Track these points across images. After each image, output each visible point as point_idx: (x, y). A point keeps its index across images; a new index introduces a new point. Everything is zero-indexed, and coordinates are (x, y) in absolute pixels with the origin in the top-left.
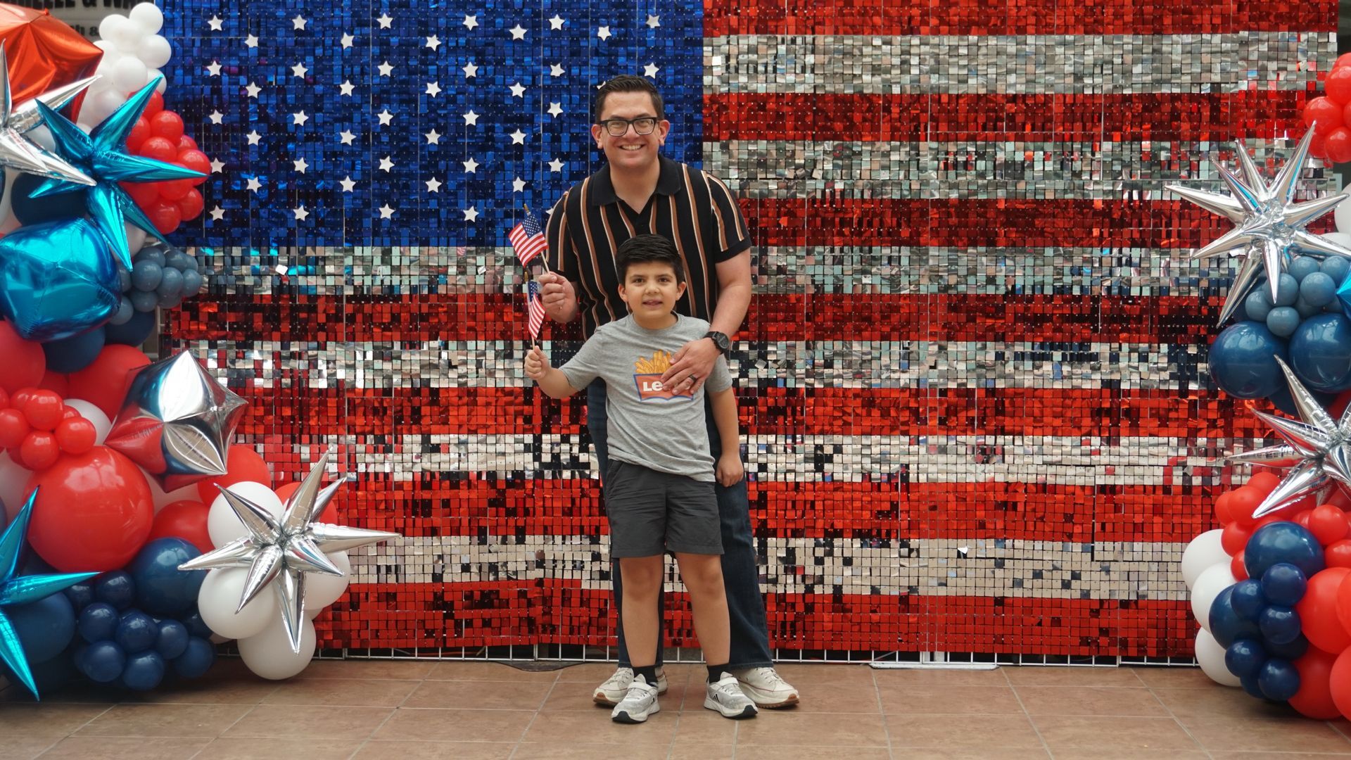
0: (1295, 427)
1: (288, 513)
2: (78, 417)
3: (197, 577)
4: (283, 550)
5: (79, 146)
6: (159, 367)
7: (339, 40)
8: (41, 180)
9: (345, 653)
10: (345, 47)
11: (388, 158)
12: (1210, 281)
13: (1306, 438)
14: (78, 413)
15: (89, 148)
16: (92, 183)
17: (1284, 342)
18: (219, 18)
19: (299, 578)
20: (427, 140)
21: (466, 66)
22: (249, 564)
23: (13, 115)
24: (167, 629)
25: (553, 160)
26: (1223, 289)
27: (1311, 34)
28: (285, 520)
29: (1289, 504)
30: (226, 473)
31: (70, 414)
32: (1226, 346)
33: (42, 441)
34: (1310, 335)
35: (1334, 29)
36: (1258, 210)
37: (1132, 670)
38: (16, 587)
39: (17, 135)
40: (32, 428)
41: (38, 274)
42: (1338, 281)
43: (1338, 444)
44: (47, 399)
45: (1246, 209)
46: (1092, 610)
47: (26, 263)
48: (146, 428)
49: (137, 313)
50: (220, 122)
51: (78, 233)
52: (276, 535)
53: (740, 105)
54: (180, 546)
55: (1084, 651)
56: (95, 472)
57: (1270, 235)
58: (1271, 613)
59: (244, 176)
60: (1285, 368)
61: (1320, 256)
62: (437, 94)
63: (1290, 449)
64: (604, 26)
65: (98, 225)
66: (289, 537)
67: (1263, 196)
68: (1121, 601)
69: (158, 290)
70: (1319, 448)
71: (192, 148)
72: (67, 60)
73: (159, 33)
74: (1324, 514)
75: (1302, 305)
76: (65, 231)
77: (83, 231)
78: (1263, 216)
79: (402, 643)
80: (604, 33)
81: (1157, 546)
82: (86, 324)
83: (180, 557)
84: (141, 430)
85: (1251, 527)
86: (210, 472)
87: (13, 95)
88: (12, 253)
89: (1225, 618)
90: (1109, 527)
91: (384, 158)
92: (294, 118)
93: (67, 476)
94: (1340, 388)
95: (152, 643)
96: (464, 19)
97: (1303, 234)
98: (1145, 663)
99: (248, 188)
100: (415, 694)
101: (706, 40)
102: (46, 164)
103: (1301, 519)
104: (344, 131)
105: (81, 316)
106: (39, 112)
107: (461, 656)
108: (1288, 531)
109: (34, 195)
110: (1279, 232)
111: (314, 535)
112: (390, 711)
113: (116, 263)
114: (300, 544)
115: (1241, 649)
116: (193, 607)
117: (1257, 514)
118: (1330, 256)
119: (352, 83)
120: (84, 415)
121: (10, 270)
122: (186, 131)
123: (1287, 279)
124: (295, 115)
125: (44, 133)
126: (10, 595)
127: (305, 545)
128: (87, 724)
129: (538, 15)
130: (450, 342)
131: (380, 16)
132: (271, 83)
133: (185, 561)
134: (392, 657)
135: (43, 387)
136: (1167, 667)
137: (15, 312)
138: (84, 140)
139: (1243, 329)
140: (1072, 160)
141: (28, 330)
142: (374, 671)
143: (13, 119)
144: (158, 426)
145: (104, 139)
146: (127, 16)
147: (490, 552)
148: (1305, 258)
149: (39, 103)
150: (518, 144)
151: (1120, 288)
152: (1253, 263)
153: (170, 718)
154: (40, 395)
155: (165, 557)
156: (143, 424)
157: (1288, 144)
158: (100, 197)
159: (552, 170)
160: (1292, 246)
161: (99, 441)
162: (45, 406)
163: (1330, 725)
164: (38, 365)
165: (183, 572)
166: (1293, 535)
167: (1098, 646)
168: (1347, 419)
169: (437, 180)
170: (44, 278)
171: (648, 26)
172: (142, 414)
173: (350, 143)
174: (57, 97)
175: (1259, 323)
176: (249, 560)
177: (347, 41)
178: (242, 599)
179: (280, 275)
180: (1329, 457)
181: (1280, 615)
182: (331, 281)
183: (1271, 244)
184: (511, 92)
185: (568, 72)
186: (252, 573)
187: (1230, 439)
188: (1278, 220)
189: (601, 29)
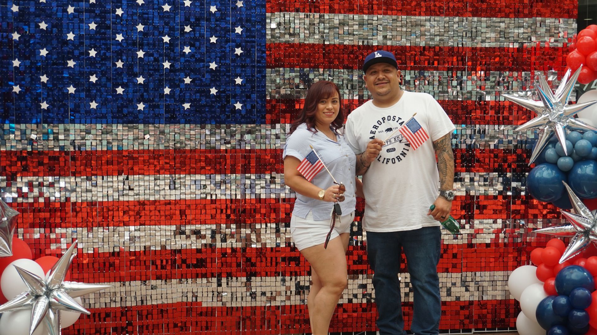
0: (577, 217)
1: (51, 277)
4: (49, 298)
7: (66, 9)
10: (69, 13)
11: (95, 75)
12: (518, 141)
13: (583, 224)
17: (567, 174)
19: (58, 313)
20: (116, 65)
21: (138, 25)
22: (31, 308)
25: (186, 78)
27: (565, 19)
28: (49, 281)
29: (574, 256)
30: (11, 255)
34: (579, 171)
35: (573, 17)
36: (552, 108)
43: (595, 225)
45: (547, 107)
46: (461, 306)
52: (44, 289)
53: (285, 49)
55: (457, 327)
57: (558, 121)
58: (575, 313)
59: (10, 83)
60: (567, 187)
61: (582, 131)
62: (122, 40)
63: (569, 227)
64: (214, 5)
66: (51, 290)
67: (554, 101)
70: (587, 228)
74: (594, 261)
75: (575, 156)
78: (554, 111)
80: (213, 9)
81: (492, 273)
89: (547, 314)
91: (92, 75)
92: (40, 52)
94: (593, 197)
97: (573, 120)
98: (486, 331)
99: (13, 91)
101: (267, 15)
103: (579, 263)
104: (70, 60)
108: (576, 270)
110: (560, 119)
111: (64, 288)
114: (58, 295)
115: (557, 331)
118: (587, 131)
119: (74, 33)
123: (568, 142)
124: (41, 50)
127: (62, 296)
130: (130, 176)
132: (26, 32)
136: (496, 332)
139: (544, 167)
140: (452, 80)
147: (152, 289)
148: (574, 132)
150: (167, 69)
152: (547, 133)
159: (185, 83)
160: (567, 126)
166: (579, 272)
167: (464, 324)
169: (122, 88)
171: (237, 6)
173: (73, 67)
175: (553, 164)
176: (29, 305)
177: (71, 10)
178: (30, 330)
179: (32, 140)
180: (592, 232)
181: (579, 314)
182: (62, 143)
183: (558, 125)
184: (163, 40)
185: (194, 30)
186: (34, 314)
187: (526, 219)
188: (560, 113)
189: (212, 7)
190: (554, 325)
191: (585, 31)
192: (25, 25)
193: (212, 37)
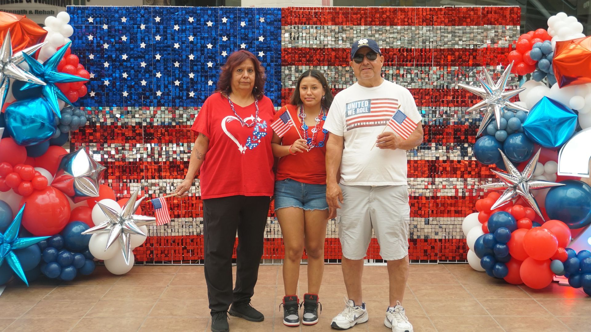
0: (506, 176)
1: (124, 211)
2: (40, 175)
3: (88, 237)
4: (122, 226)
5: (39, 69)
6: (72, 155)
7: (140, 27)
8: (24, 83)
9: (145, 263)
10: (142, 29)
11: (160, 72)
12: (473, 119)
13: (510, 180)
14: (41, 175)
15: (43, 70)
16: (45, 84)
17: (502, 143)
18: (92, 17)
19: (128, 236)
20: (174, 65)
21: (189, 37)
22: (110, 232)
23: (13, 58)
24: (77, 257)
26: (477, 123)
27: (510, 26)
28: (122, 214)
29: (504, 204)
30: (99, 196)
31: (37, 174)
32: (480, 145)
33: (26, 185)
34: (511, 141)
35: (519, 24)
36: (492, 94)
37: (443, 265)
38: (18, 243)
39: (15, 65)
40: (22, 180)
41: (23, 120)
42: (522, 121)
43: (522, 182)
44: (28, 169)
45: (488, 93)
47: (19, 115)
48: (67, 179)
49: (62, 133)
50: (93, 58)
51: (39, 104)
52: (119, 219)
53: (296, 52)
54: (81, 224)
55: (425, 258)
56: (48, 197)
57: (497, 103)
58: (498, 246)
59: (103, 79)
60: (502, 153)
61: (515, 111)
62: (179, 47)
63: (504, 183)
64: (243, 21)
65: (47, 100)
66: (124, 220)
67: (494, 88)
68: (439, 239)
69: (70, 125)
70: (515, 183)
71: (82, 69)
72: (33, 35)
73: (68, 24)
74: (517, 208)
75: (508, 130)
76: (34, 103)
77: (41, 103)
78: (494, 96)
79: (167, 259)
80: (243, 24)
81: (453, 219)
82: (42, 139)
83: (81, 229)
84: (65, 180)
85: (489, 213)
86: (92, 195)
87: (13, 49)
88: (13, 112)
89: (480, 247)
90: (435, 212)
91: (158, 72)
93: (37, 198)
94: (522, 161)
95: (72, 263)
96: (189, 18)
97: (508, 103)
98: (448, 262)
99: (105, 84)
100: (173, 280)
101: (282, 27)
102: (26, 76)
103: (508, 210)
104: (142, 62)
105: (41, 136)
106: (23, 56)
107: (189, 263)
108: (503, 215)
109: (22, 89)
110: (500, 102)
111: (134, 219)
112: (165, 288)
113: (54, 115)
114: (129, 224)
115: (486, 259)
116: (87, 248)
117: (492, 208)
118: (519, 111)
119: (145, 43)
120: (43, 174)
121: (13, 118)
122: (80, 62)
123: (503, 120)
124: (123, 56)
125: (25, 64)
126: (15, 246)
127: (131, 224)
128: (47, 295)
129: (217, 17)
130: (184, 144)
131: (156, 17)
132: (113, 43)
133: (84, 231)
134: (163, 264)
135: (26, 164)
136: (456, 263)
137: (15, 134)
138: (41, 67)
139: (486, 138)
140: (422, 73)
141: (20, 142)
142: (156, 270)
143: (13, 59)
144: (72, 179)
145: (49, 66)
146: (56, 17)
148: (509, 112)
149: (23, 52)
150: (210, 67)
151: (439, 122)
152: (489, 113)
153: (80, 292)
154: (26, 167)
155: (76, 229)
156: (66, 177)
157: (502, 68)
158: (48, 89)
160: (504, 107)
161: (49, 185)
162: (28, 172)
163: (519, 286)
164: (24, 155)
165: (83, 235)
166: (506, 217)
167: (430, 256)
168: (525, 173)
169: (179, 81)
170: (26, 121)
171: (260, 22)
172: (65, 174)
173: (144, 67)
174: (30, 50)
175: (492, 136)
176: (108, 230)
177: (143, 27)
178: (107, 246)
179: (117, 118)
180: (518, 187)
181: (501, 247)
182: (137, 120)
183: (497, 106)
184: (207, 47)
185: (229, 39)
186: (110, 235)
187: (480, 179)
188: (499, 97)
189: (242, 22)
190: (485, 255)
191: (525, 35)
192: (112, 38)
193: (242, 44)
